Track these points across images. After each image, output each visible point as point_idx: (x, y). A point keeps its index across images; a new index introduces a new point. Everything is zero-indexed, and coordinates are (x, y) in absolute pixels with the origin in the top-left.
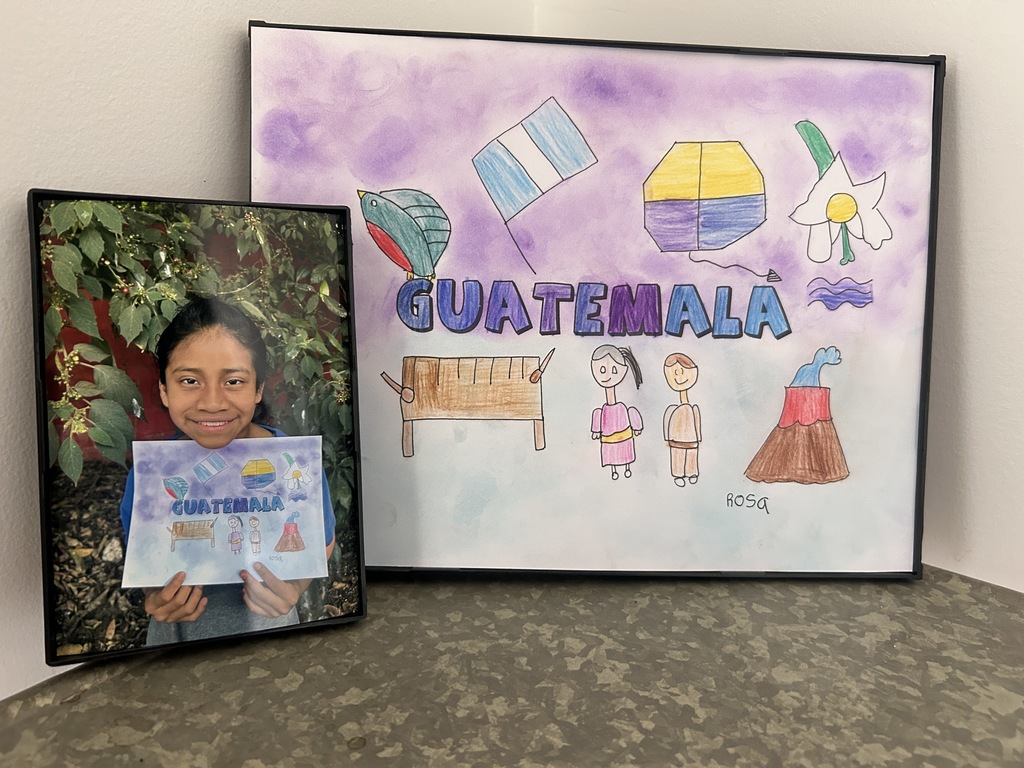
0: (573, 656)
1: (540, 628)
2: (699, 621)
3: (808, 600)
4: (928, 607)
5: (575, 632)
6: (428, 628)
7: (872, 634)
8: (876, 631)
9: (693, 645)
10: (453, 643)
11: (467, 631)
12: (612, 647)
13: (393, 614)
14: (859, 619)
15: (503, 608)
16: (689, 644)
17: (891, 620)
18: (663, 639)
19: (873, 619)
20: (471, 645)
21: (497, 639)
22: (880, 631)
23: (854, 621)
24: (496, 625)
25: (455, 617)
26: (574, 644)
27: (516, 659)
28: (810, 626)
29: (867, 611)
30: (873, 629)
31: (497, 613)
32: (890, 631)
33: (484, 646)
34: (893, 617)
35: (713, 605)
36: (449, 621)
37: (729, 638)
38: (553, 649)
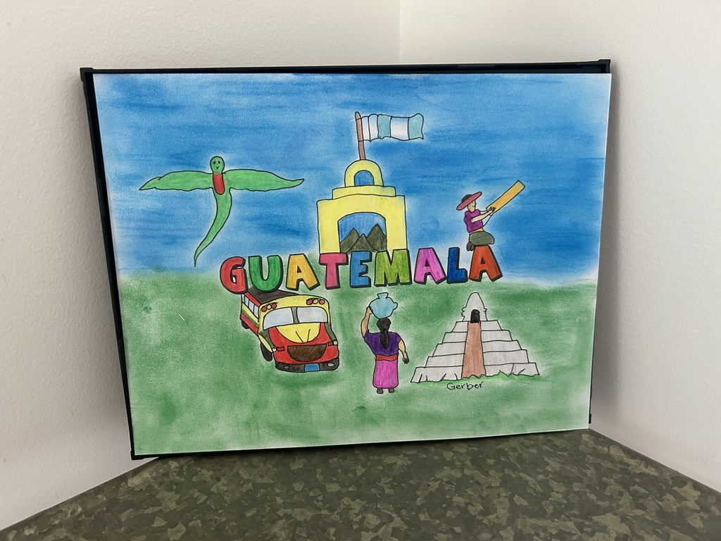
0: (367, 530)
1: (352, 503)
2: (470, 508)
3: (560, 496)
4: (656, 512)
5: (377, 509)
6: (277, 495)
7: (601, 534)
8: (605, 532)
9: (458, 530)
10: (290, 510)
11: (303, 500)
12: (397, 526)
13: (259, 480)
14: (595, 518)
15: (333, 482)
16: (454, 528)
17: (621, 522)
18: (438, 521)
19: (607, 519)
20: (302, 513)
21: (320, 510)
22: (608, 533)
23: (591, 520)
24: (324, 497)
25: (298, 487)
26: (372, 520)
27: (328, 529)
28: (553, 521)
29: (605, 511)
30: (604, 529)
31: (328, 486)
32: (617, 533)
33: (309, 514)
34: (624, 519)
35: (485, 494)
36: (294, 490)
37: (486, 526)
38: (356, 523)
